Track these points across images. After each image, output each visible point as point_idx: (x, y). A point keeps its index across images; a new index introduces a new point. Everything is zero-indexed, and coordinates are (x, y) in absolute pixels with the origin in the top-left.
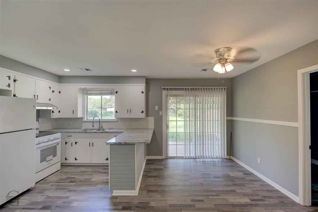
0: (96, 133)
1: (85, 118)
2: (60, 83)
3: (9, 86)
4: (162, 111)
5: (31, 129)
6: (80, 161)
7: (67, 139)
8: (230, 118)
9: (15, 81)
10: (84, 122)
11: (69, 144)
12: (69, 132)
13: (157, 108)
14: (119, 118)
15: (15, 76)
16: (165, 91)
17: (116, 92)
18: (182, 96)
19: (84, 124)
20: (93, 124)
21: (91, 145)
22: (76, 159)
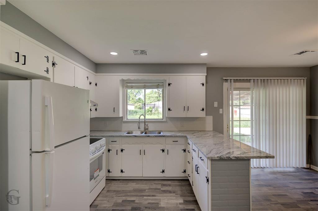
0: (149, 137)
1: (125, 117)
2: (96, 73)
3: (47, 71)
4: (222, 108)
5: (85, 136)
6: (128, 174)
7: (110, 145)
8: (309, 117)
9: (53, 64)
10: (124, 123)
11: (113, 152)
12: (114, 136)
13: (216, 104)
14: (168, 118)
15: (54, 57)
16: (226, 83)
17: (169, 85)
18: (248, 89)
19: (124, 125)
20: (139, 125)
21: (142, 152)
22: (122, 171)
